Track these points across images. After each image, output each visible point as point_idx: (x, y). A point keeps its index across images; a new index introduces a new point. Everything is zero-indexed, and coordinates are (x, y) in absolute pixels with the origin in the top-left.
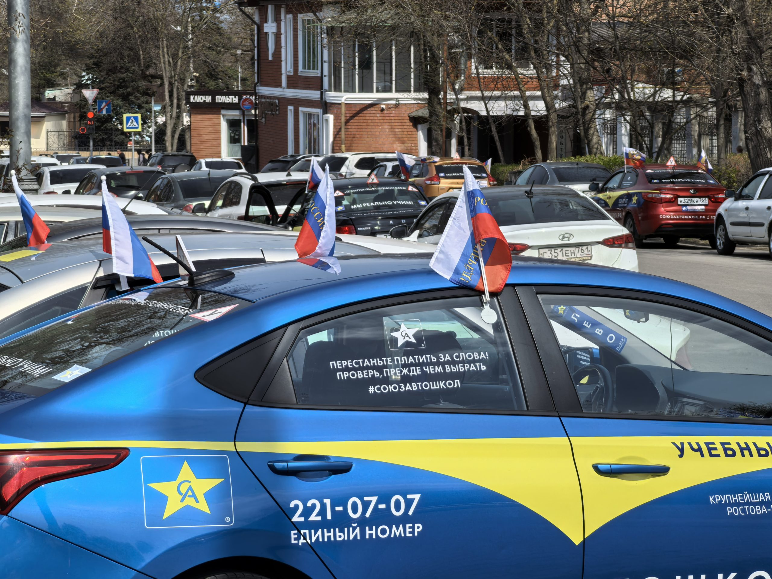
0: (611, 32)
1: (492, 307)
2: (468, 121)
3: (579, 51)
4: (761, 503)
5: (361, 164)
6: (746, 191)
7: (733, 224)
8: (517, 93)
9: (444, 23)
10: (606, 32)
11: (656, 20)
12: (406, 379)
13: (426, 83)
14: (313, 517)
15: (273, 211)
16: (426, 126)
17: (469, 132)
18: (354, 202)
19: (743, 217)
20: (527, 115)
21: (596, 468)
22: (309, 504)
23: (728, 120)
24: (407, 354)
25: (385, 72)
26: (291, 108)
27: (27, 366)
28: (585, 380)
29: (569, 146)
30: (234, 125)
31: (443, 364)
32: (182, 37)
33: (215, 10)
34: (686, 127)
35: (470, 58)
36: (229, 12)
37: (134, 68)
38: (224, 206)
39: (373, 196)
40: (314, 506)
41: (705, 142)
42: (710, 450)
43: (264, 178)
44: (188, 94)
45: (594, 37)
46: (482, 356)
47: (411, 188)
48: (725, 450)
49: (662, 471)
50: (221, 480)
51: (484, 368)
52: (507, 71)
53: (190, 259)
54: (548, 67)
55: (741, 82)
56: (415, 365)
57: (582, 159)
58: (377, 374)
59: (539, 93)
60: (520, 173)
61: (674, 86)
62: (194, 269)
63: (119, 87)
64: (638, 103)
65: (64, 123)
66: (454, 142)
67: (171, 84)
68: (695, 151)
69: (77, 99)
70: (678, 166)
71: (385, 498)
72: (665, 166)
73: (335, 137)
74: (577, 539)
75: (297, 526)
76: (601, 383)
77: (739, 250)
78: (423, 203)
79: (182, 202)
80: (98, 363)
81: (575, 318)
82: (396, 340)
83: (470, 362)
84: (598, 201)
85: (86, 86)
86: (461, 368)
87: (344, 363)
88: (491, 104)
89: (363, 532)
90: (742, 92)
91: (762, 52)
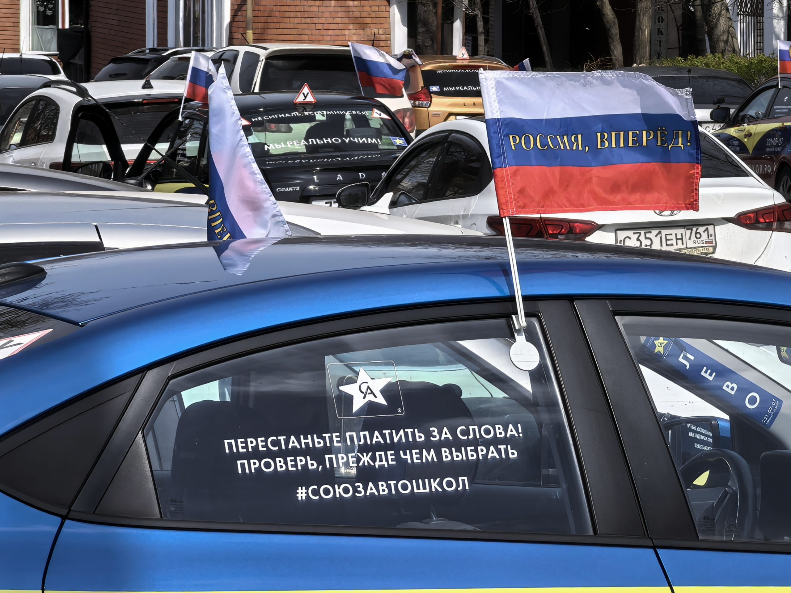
1: (531, 338)
12: (367, 475)
17: (485, 8)
24: (370, 427)
28: (702, 480)
29: (673, 36)
31: (438, 447)
38: (24, 143)
43: (99, 91)
46: (511, 431)
51: (513, 454)
57: (698, 62)
58: (312, 465)
73: (234, 16)
76: (733, 485)
82: (349, 400)
83: (487, 444)
86: (470, 454)
87: (251, 443)
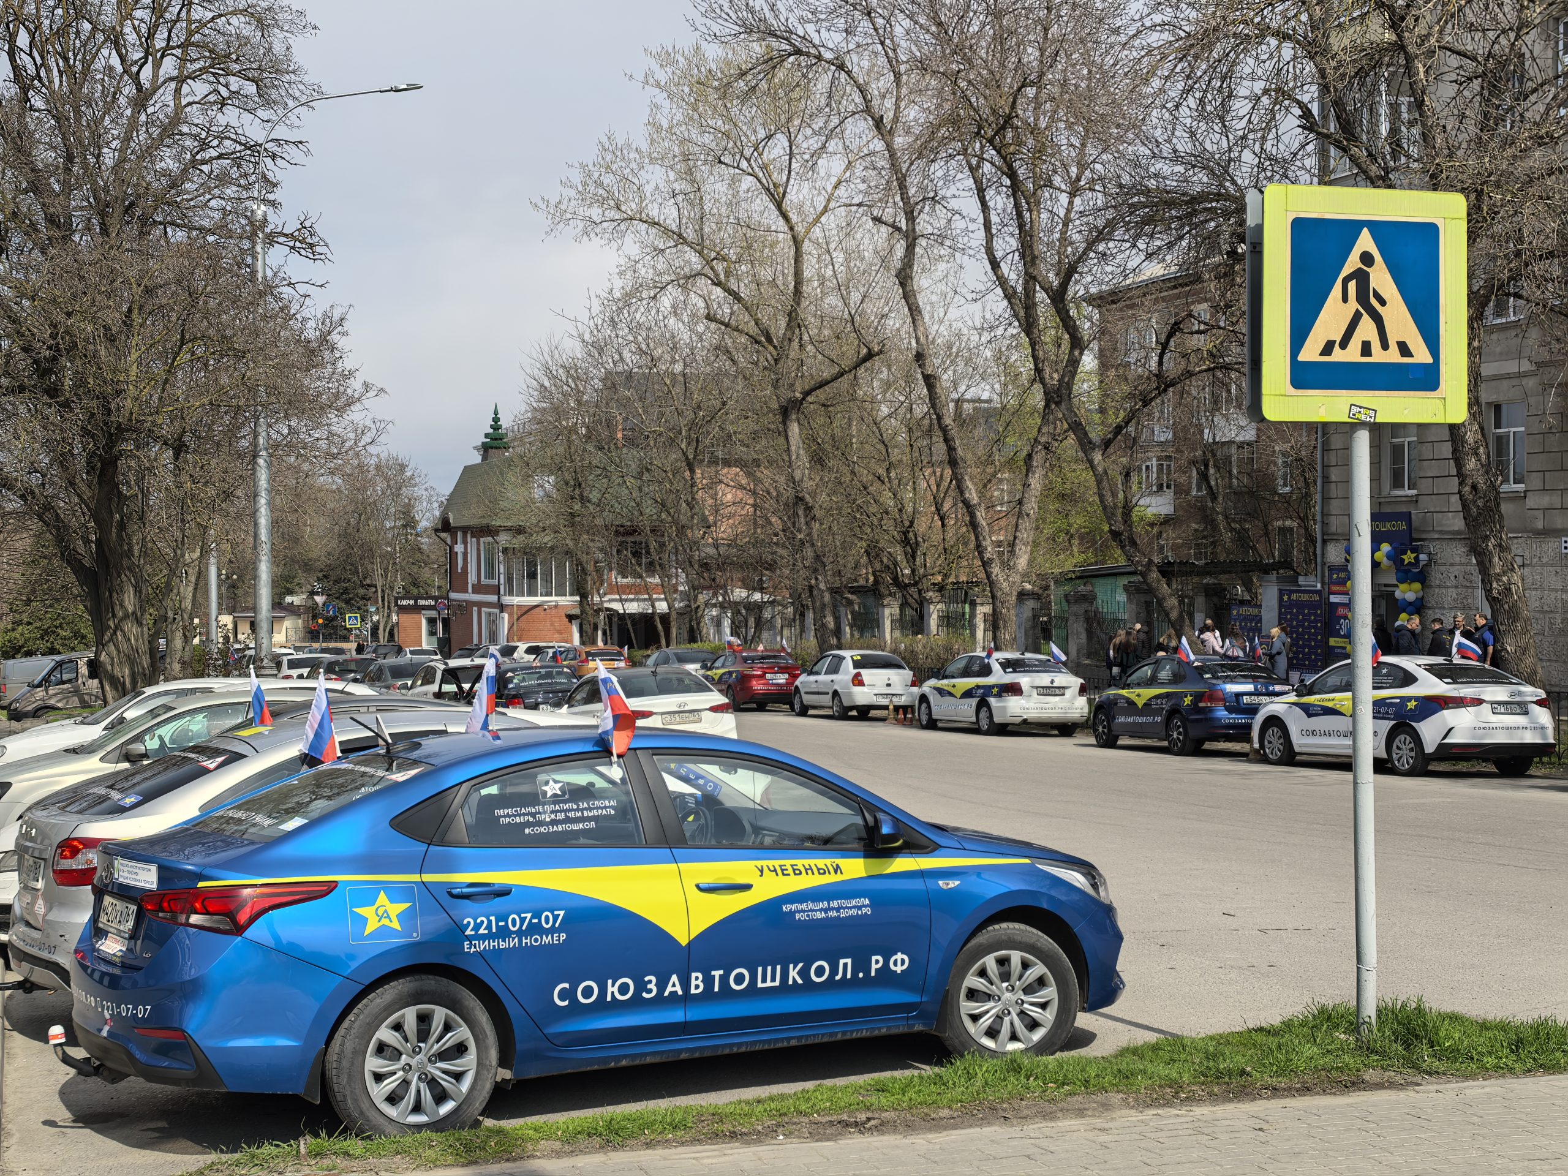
0: (715, 551)
1: (619, 766)
2: (610, 617)
3: (691, 565)
4: (821, 910)
5: (529, 651)
6: (816, 669)
7: (806, 693)
8: (646, 596)
9: (591, 544)
10: (711, 551)
11: (749, 542)
12: (554, 822)
13: (578, 589)
14: (481, 931)
15: (460, 688)
16: (578, 621)
17: (610, 626)
18: (524, 680)
19: (814, 688)
20: (654, 613)
21: (698, 886)
22: (479, 921)
23: (802, 615)
24: (555, 803)
25: (547, 580)
26: (475, 609)
27: (259, 819)
28: (691, 818)
29: (686, 635)
30: (432, 621)
31: (582, 810)
32: (392, 555)
33: (417, 535)
34: (771, 622)
35: (611, 570)
36: (428, 536)
37: (355, 579)
38: (422, 685)
39: (537, 676)
40: (482, 922)
41: (786, 632)
42: (782, 870)
43: (453, 663)
44: (396, 599)
45: (703, 555)
46: (612, 803)
47: (565, 670)
48: (794, 870)
49: (747, 887)
50: (408, 905)
51: (613, 812)
52: (638, 580)
53: (387, 732)
54: (669, 577)
55: (811, 588)
56: (561, 811)
57: (695, 646)
58: (531, 819)
59: (662, 596)
60: (649, 656)
61: (762, 590)
62: (390, 741)
63: (342, 594)
64: (736, 603)
65: (300, 621)
66: (600, 633)
67: (383, 591)
68: (779, 639)
69: (310, 603)
70: (766, 650)
71: (537, 914)
72: (756, 650)
73: (509, 630)
74: (684, 942)
75: (469, 938)
76: (703, 821)
77: (811, 712)
78: (575, 681)
79: (390, 681)
80: (315, 815)
81: (683, 771)
82: (545, 793)
83: (602, 808)
84: (706, 677)
85: (317, 594)
86: (595, 813)
87: (506, 811)
88: (627, 605)
89: (520, 941)
90: (811, 596)
91: (825, 566)
